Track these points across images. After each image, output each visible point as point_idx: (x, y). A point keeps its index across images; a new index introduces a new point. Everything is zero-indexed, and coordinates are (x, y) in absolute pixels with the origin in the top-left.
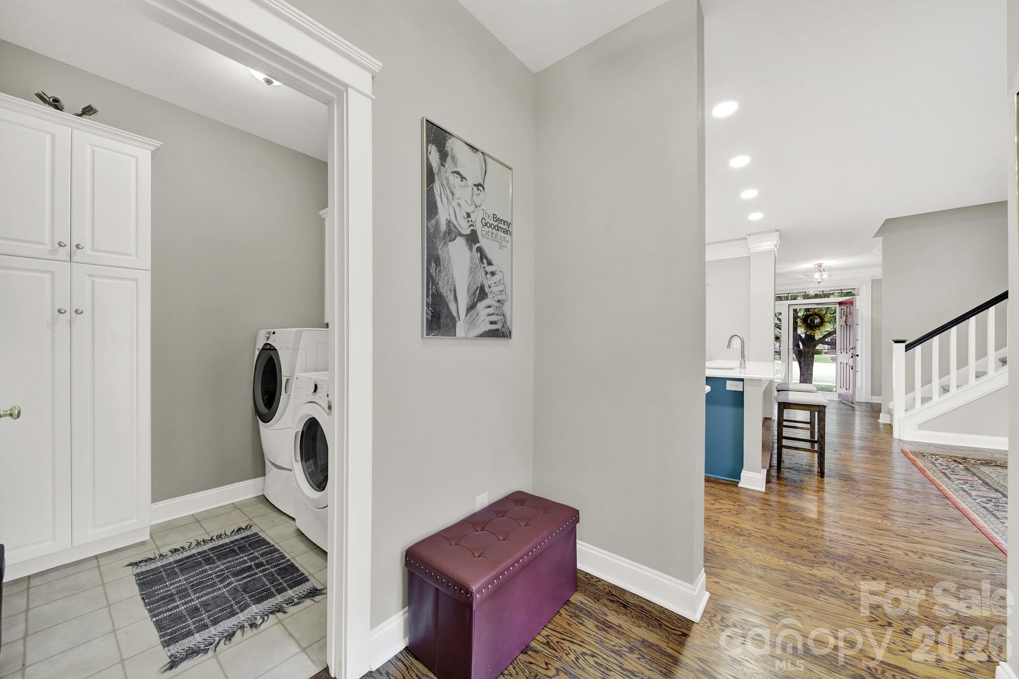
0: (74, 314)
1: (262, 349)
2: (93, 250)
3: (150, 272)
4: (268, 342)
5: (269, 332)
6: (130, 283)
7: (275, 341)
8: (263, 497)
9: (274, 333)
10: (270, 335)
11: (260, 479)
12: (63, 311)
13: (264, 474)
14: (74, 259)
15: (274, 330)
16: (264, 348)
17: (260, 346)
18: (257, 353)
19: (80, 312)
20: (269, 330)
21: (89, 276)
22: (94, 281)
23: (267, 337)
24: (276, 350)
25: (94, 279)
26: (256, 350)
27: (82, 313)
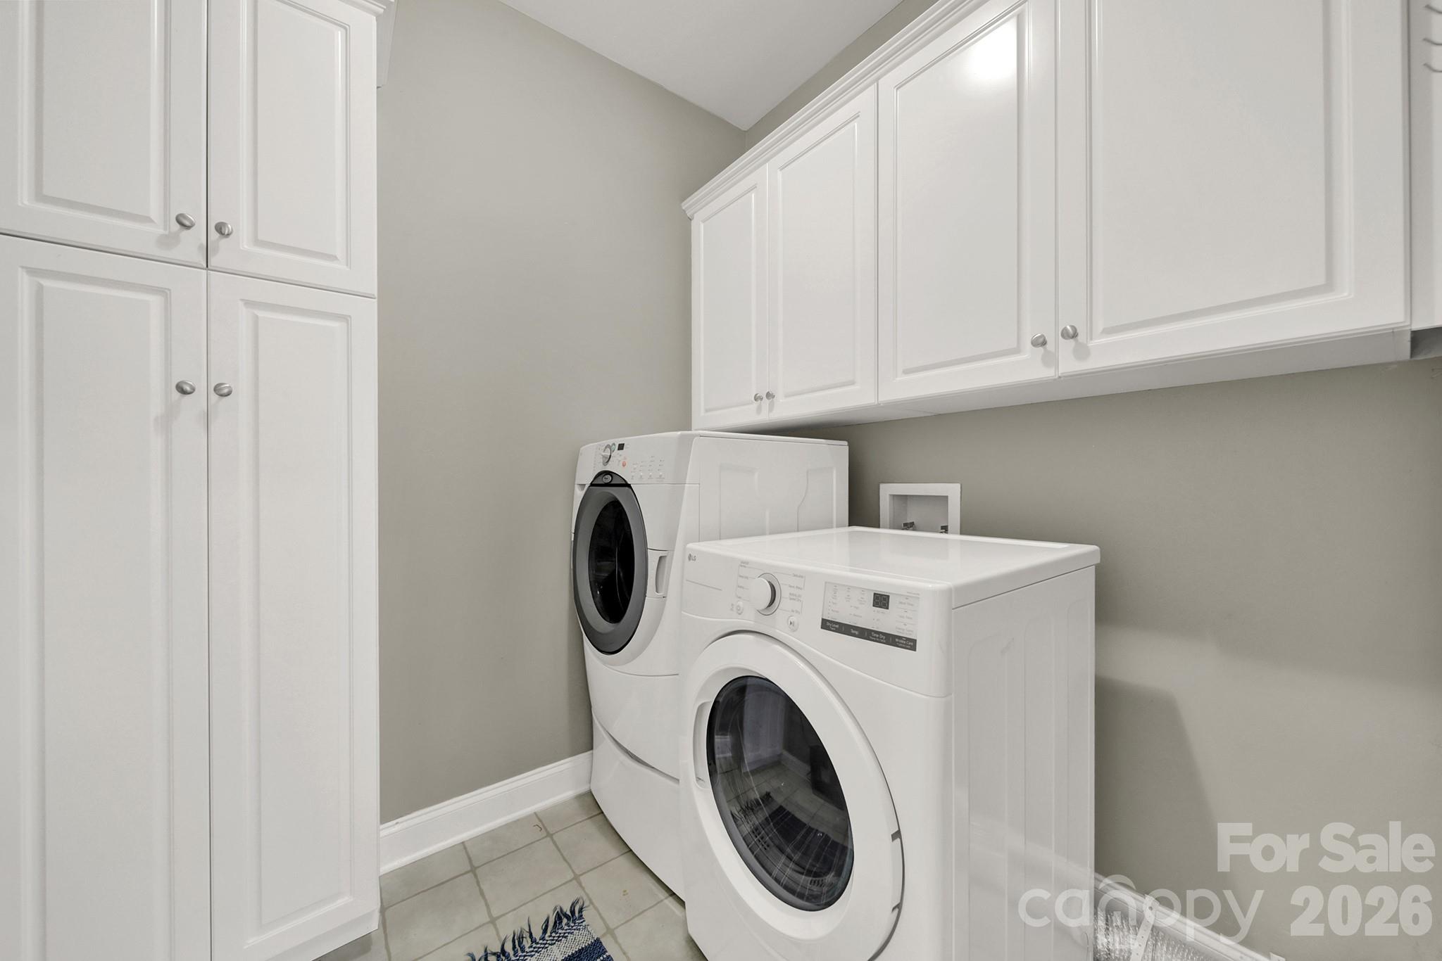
0: (214, 397)
1: (592, 485)
2: (257, 242)
3: (376, 301)
4: (608, 468)
5: (608, 446)
6: (335, 325)
7: (624, 465)
8: (589, 799)
9: (621, 447)
10: (612, 451)
11: (583, 757)
12: (188, 389)
13: (591, 747)
14: (213, 261)
15: (621, 441)
16: (595, 482)
17: (586, 475)
18: (579, 494)
19: (226, 391)
20: (610, 442)
21: (248, 303)
22: (257, 317)
23: (604, 456)
24: (629, 486)
25: (256, 312)
26: (576, 486)
27: (228, 394)
